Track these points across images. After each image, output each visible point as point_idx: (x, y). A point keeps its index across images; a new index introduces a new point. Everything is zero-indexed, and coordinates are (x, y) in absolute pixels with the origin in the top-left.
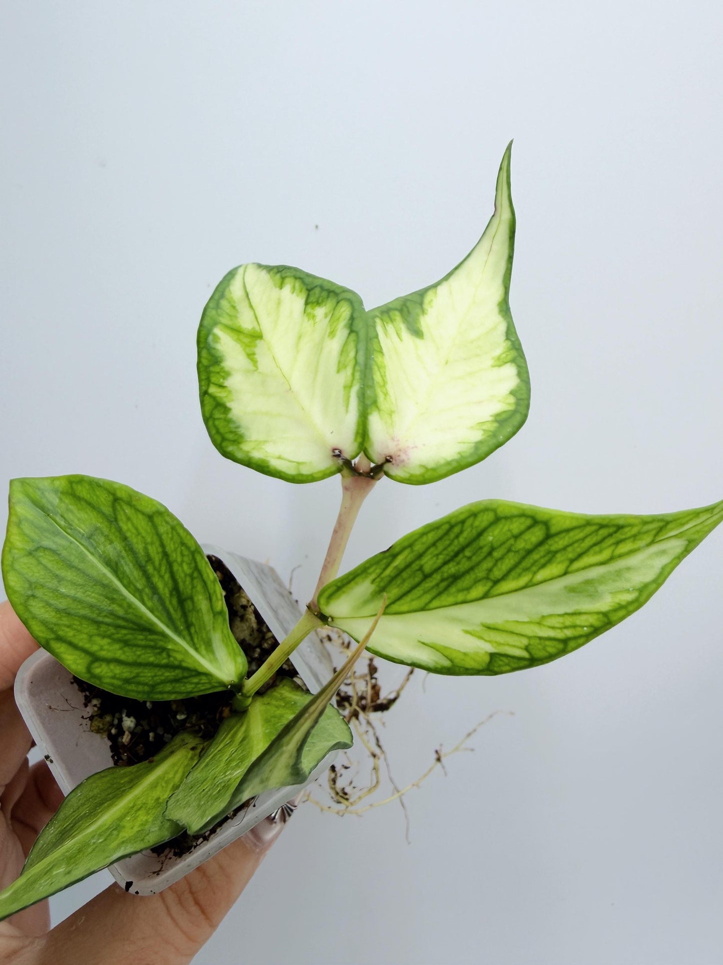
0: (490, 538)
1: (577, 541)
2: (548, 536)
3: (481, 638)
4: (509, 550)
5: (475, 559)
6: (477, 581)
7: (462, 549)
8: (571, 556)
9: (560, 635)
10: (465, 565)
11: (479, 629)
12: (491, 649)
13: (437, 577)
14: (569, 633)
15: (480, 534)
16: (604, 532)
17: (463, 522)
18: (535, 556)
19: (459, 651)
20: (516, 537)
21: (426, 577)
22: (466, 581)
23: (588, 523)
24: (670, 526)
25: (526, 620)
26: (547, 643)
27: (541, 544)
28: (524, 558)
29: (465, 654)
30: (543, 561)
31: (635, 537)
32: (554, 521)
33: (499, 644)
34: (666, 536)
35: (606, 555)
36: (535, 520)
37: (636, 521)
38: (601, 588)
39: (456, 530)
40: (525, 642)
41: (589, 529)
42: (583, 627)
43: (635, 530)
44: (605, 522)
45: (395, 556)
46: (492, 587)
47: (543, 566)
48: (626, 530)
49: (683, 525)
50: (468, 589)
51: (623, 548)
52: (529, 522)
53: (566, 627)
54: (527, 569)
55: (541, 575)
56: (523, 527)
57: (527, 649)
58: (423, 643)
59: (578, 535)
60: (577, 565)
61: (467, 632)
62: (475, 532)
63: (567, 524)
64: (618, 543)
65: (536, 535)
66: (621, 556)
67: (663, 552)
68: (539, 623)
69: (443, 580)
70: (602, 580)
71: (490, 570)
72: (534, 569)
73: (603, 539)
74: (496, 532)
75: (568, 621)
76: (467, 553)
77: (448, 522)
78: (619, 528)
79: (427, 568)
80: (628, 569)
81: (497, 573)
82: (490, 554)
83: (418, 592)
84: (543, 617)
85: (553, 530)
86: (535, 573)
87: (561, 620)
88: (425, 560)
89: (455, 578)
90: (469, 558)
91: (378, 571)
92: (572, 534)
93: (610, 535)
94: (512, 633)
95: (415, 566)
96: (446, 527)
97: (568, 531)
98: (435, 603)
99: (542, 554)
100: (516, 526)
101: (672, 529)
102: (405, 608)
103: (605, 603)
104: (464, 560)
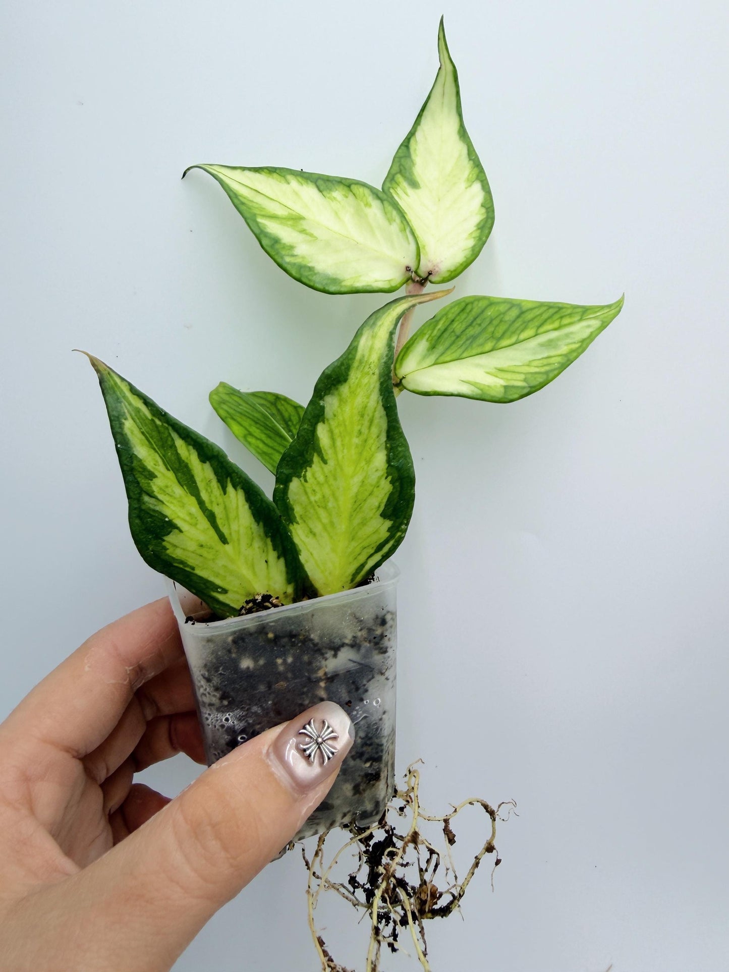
0: (490, 313)
1: (538, 315)
2: (522, 313)
3: (496, 377)
4: (501, 321)
5: (484, 326)
6: (487, 340)
7: (475, 319)
8: (537, 324)
9: (543, 370)
10: (477, 329)
11: (494, 371)
12: (503, 383)
13: (464, 338)
14: (547, 368)
15: (483, 312)
16: (551, 311)
17: (472, 303)
18: (517, 325)
19: (485, 385)
20: (504, 313)
21: (458, 337)
22: (480, 340)
23: (542, 305)
24: (589, 312)
25: (521, 364)
26: (537, 376)
27: (518, 317)
28: (510, 325)
29: (488, 386)
30: (522, 327)
31: (570, 315)
32: (523, 304)
33: (507, 380)
34: (588, 317)
35: (556, 324)
36: (511, 304)
37: (568, 306)
38: (560, 343)
39: (469, 307)
40: (523, 377)
41: (544, 309)
42: (554, 364)
43: (569, 311)
44: (551, 305)
45: (437, 322)
46: (496, 343)
47: (523, 331)
48: (564, 310)
49: (596, 312)
50: (482, 345)
51: (566, 321)
52: (508, 306)
53: (545, 365)
54: (514, 333)
55: (523, 336)
56: (506, 308)
57: (525, 380)
58: (462, 381)
59: (537, 312)
60: (541, 330)
61: (488, 373)
62: (479, 311)
63: (530, 306)
64: (561, 318)
65: (514, 313)
66: (565, 325)
67: (589, 326)
68: (528, 365)
69: (467, 340)
70: (558, 339)
71: (493, 332)
72: (518, 332)
73: (553, 315)
74: (492, 310)
75: (545, 362)
76: (478, 321)
77: (464, 301)
78: (560, 309)
79: (458, 332)
80: (572, 333)
81: (498, 335)
82: (491, 322)
83: (454, 348)
84: (530, 361)
85: (524, 309)
86: (519, 335)
87: (541, 362)
88: (455, 324)
89: (474, 338)
90: (480, 325)
91: (430, 332)
92: (535, 311)
93: (556, 313)
94: (514, 372)
95: (450, 330)
96: (463, 305)
97: (532, 309)
98: (465, 355)
99: (520, 323)
100: (502, 308)
101: (590, 314)
102: (448, 359)
103: (564, 349)
104: (477, 326)
